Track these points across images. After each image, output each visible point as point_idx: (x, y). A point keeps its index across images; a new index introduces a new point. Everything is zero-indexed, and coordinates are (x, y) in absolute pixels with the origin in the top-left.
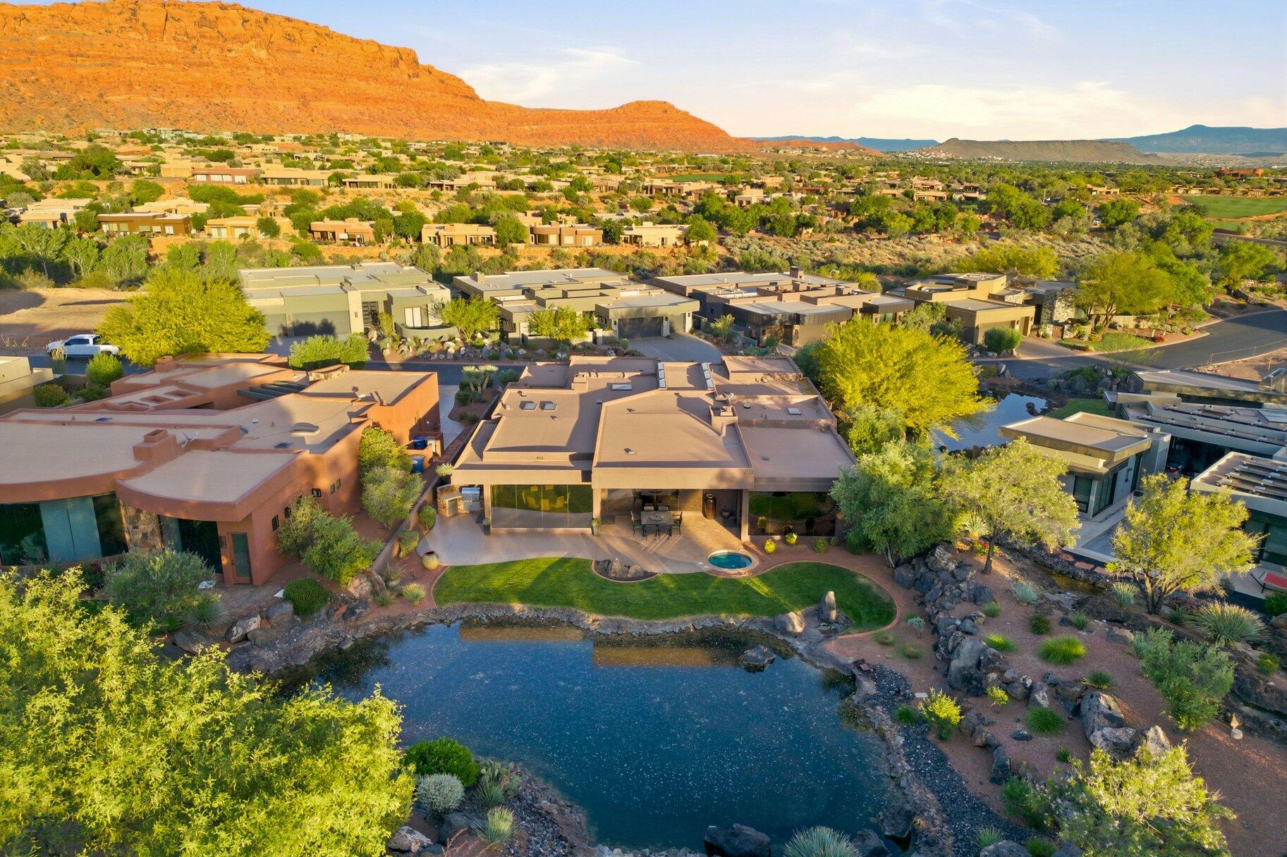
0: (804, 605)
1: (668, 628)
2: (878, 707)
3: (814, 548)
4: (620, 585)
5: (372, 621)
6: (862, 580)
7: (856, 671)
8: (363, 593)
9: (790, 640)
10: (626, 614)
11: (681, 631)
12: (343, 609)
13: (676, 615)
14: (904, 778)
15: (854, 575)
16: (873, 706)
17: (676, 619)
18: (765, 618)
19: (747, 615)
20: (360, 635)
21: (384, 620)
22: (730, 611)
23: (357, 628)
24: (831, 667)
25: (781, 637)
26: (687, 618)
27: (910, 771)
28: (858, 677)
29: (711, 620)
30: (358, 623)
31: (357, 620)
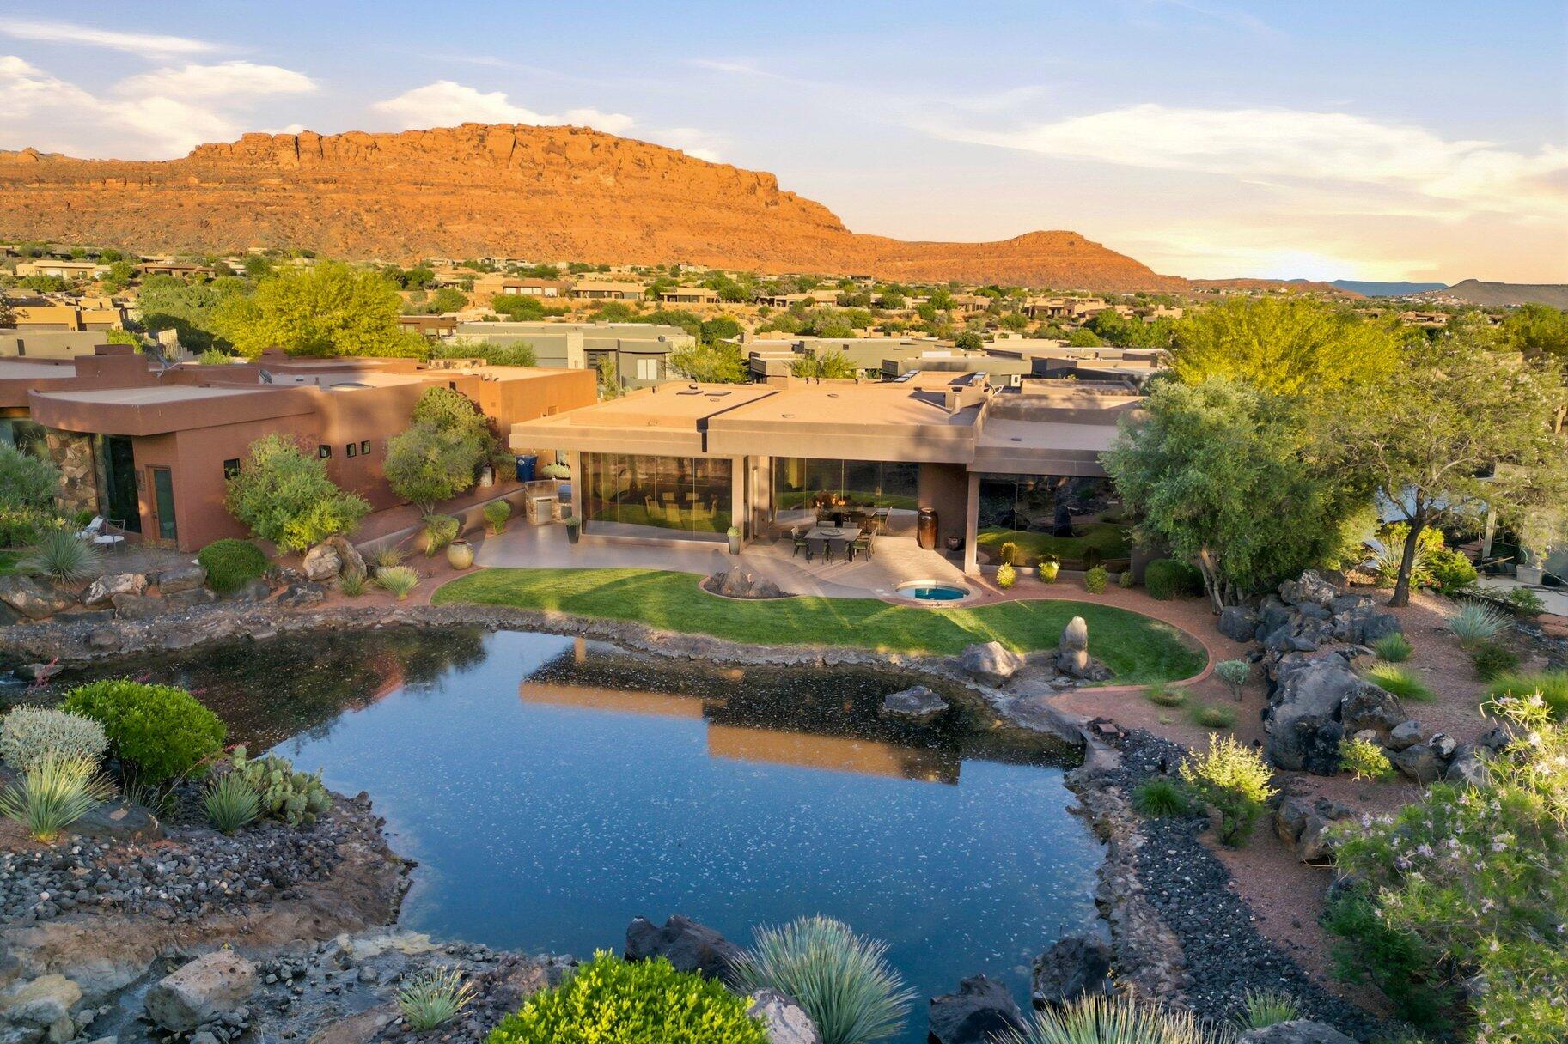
0: (1033, 647)
1: (777, 659)
2: (1112, 789)
3: (1085, 586)
4: (728, 601)
5: (323, 613)
6: (1159, 627)
7: (1088, 735)
8: (321, 570)
9: (988, 691)
10: (713, 631)
11: (799, 664)
12: (284, 590)
13: (796, 641)
14: (1123, 906)
15: (1145, 620)
16: (1103, 787)
17: (795, 647)
18: (952, 657)
19: (923, 652)
20: (293, 626)
21: (341, 613)
22: (896, 643)
23: (292, 616)
24: (1045, 729)
25: (971, 686)
26: (817, 648)
27: (1139, 892)
28: (1090, 743)
29: (858, 656)
30: (299, 610)
31: (297, 604)
